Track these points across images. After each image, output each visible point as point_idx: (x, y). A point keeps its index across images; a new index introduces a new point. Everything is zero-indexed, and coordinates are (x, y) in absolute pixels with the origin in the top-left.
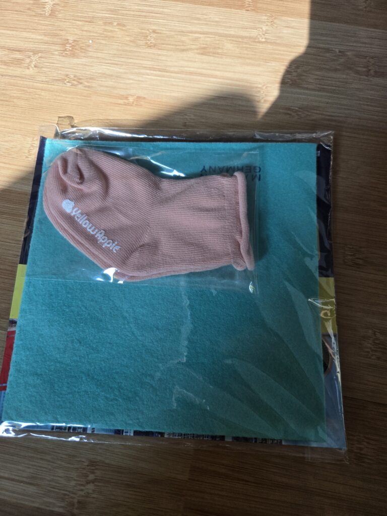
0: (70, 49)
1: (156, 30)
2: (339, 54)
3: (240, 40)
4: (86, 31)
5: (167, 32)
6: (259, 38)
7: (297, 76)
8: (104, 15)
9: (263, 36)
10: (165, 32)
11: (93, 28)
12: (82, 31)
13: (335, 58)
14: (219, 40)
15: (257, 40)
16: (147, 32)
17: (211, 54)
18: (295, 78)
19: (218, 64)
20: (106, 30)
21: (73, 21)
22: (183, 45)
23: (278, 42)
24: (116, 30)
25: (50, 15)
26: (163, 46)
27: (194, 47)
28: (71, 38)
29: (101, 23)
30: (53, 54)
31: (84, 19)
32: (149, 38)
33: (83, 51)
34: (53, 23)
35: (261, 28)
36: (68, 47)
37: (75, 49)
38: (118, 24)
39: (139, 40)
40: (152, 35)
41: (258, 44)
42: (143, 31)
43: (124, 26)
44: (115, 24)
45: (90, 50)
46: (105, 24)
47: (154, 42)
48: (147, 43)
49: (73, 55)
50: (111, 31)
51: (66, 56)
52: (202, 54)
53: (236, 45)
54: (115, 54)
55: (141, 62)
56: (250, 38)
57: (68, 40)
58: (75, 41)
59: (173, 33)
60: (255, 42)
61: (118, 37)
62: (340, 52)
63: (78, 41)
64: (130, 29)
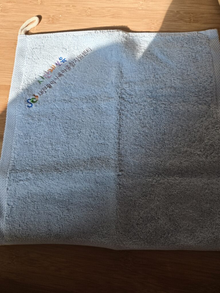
0: (52, 20)
1: (90, 8)
2: (177, 13)
3: (130, 9)
4: (58, 11)
5: (95, 8)
6: (138, 8)
7: (157, 25)
8: (65, 2)
9: (140, 7)
10: (94, 8)
11: (61, 9)
12: (56, 11)
13: (174, 15)
14: (120, 10)
15: (137, 9)
16: (86, 9)
17: (117, 18)
18: (156, 26)
19: (120, 22)
20: (67, 10)
21: (52, 6)
22: (103, 14)
23: (148, 9)
24: (72, 9)
25: (41, 4)
26: (94, 15)
27: (108, 14)
28: (51, 15)
29: (64, 6)
30: (44, 23)
31: (56, 5)
32: (87, 12)
33: (58, 20)
34: (42, 8)
35: (140, 3)
36: (50, 19)
37: (54, 20)
38: (72, 6)
39: (83, 13)
40: (89, 10)
41: (138, 11)
42: (84, 9)
43: (75, 7)
44: (71, 6)
45: (61, 20)
46: (66, 6)
47: (89, 13)
48: (86, 14)
49: (53, 23)
50: (70, 10)
51: (50, 24)
52: (112, 18)
53: (128, 12)
54: (72, 21)
55: (85, 24)
56: (134, 8)
57: (50, 16)
58: (53, 16)
59: (98, 8)
60: (137, 10)
61: (73, 13)
62: (177, 12)
63: (54, 16)
64: (78, 8)
